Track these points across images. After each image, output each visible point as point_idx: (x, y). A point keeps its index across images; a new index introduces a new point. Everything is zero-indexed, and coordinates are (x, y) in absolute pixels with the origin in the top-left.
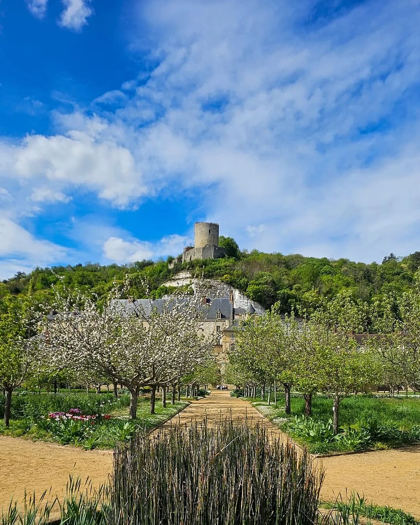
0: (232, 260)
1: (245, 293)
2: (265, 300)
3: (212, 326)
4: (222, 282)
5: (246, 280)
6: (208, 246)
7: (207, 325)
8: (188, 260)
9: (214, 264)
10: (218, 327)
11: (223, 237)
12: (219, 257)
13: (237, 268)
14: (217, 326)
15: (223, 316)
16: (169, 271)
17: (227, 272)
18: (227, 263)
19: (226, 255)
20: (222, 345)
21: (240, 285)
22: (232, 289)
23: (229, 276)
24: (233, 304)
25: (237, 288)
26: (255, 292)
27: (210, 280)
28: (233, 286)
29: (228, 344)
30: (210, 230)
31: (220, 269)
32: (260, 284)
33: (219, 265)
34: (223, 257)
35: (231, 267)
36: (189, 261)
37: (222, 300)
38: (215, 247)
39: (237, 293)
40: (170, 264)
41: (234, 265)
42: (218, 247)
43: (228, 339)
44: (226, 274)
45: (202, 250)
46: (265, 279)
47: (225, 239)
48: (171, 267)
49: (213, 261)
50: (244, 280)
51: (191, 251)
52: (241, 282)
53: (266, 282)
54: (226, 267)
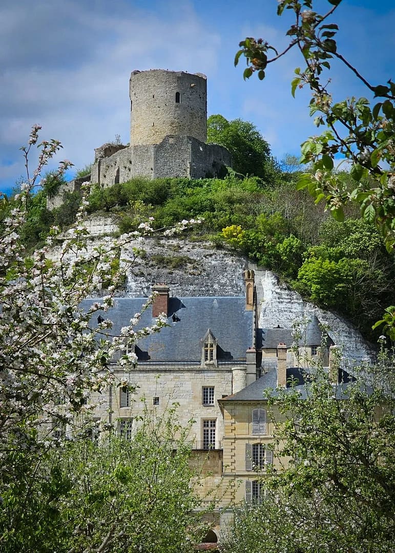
0: (250, 182)
1: (295, 284)
2: (359, 306)
3: (188, 386)
4: (219, 247)
5: (296, 243)
6: (171, 141)
7: (171, 385)
8: (108, 182)
9: (193, 194)
10: (207, 392)
11: (219, 119)
12: (209, 176)
13: (264, 206)
14: (205, 389)
15: (223, 356)
16: (47, 218)
17: (234, 217)
18: (236, 191)
19: (230, 170)
20: (220, 451)
21: (277, 256)
22: (252, 267)
23: (239, 228)
24: (256, 317)
25: (268, 267)
26: (327, 281)
27: (181, 243)
28: (256, 261)
29: (241, 446)
30: (178, 94)
31: (213, 210)
32: (342, 254)
33: (209, 196)
34: (222, 174)
35: (247, 202)
36: (110, 185)
37: (220, 302)
38: (196, 143)
39: (266, 282)
40: (51, 197)
41: (257, 198)
42: (205, 146)
43: (244, 429)
44: (230, 223)
45: (152, 151)
46: (358, 240)
47: (226, 125)
48: (56, 204)
49: (189, 184)
50: (290, 241)
51: (118, 156)
52: (281, 247)
53: (362, 250)
54: (230, 201)
